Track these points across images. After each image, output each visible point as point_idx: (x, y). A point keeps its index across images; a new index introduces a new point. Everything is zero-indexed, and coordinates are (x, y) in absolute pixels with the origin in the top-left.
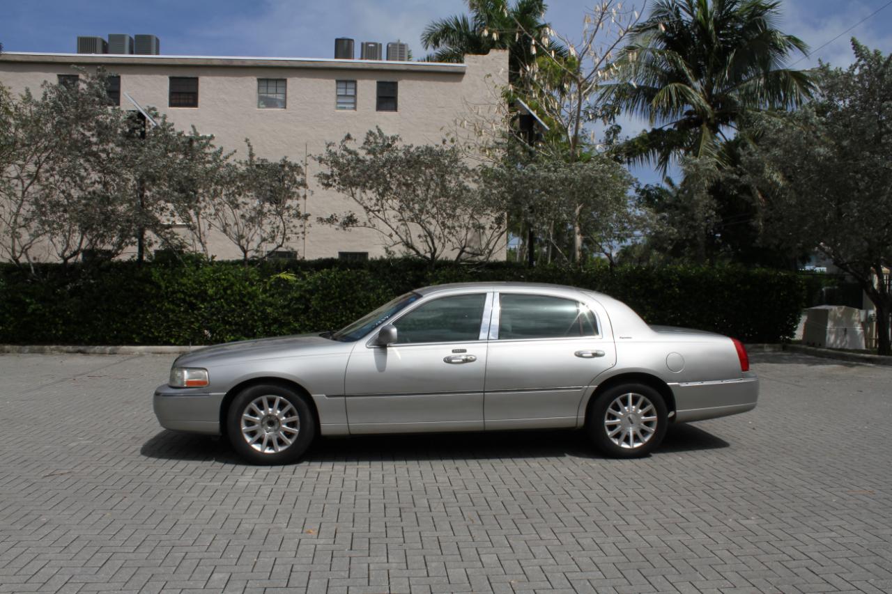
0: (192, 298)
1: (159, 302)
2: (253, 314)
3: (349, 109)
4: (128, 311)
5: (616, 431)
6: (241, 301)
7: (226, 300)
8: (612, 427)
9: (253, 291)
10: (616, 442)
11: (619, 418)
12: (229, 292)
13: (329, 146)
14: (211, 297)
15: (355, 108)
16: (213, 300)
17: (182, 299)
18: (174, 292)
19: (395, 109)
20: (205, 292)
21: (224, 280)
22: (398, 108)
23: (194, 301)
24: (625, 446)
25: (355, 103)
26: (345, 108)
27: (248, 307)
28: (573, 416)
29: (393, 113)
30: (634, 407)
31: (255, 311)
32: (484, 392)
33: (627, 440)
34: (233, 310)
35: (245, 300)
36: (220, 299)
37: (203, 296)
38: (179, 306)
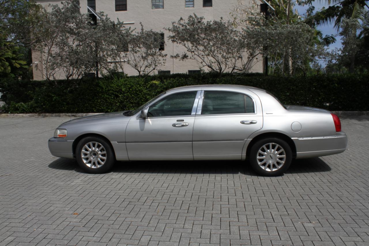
0: (116, 93)
1: (102, 95)
2: (141, 99)
3: (191, 7)
4: (91, 99)
5: (263, 162)
6: (136, 93)
7: (130, 93)
8: (261, 160)
9: (141, 89)
10: (263, 168)
11: (265, 156)
12: (131, 89)
13: (173, 23)
14: (124, 92)
15: (193, 7)
16: (125, 93)
17: (112, 93)
18: (109, 90)
19: (211, 6)
20: (121, 90)
21: (129, 84)
22: (213, 5)
23: (117, 94)
24: (268, 170)
25: (193, 4)
26: (189, 7)
27: (139, 96)
28: (240, 154)
29: (210, 8)
30: (273, 150)
31: (142, 97)
32: (192, 141)
33: (269, 167)
34: (133, 97)
35: (138, 93)
36: (127, 92)
37: (120, 91)
38: (111, 96)
